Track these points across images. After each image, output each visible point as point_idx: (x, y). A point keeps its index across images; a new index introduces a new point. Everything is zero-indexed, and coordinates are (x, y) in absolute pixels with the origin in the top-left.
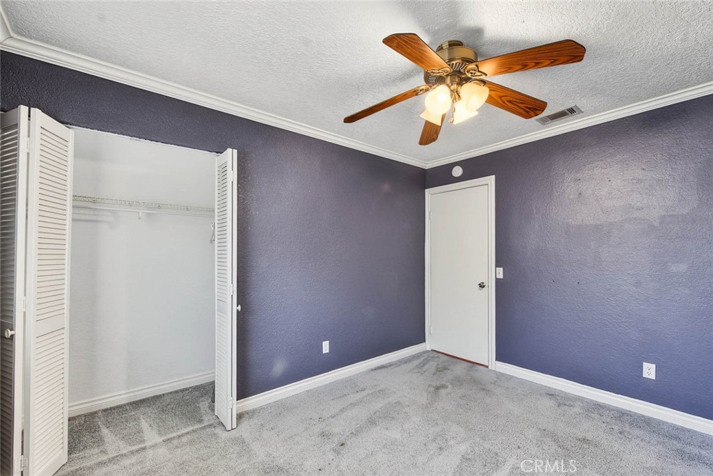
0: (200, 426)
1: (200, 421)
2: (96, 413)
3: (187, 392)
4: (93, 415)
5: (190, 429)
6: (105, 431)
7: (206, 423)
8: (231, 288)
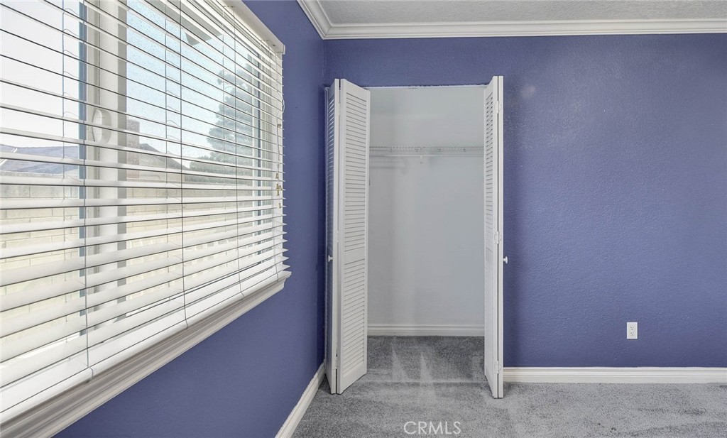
0: (468, 381)
1: (469, 376)
2: (392, 337)
3: (464, 341)
4: (389, 338)
5: (458, 381)
6: (395, 357)
7: (475, 381)
8: (497, 237)
